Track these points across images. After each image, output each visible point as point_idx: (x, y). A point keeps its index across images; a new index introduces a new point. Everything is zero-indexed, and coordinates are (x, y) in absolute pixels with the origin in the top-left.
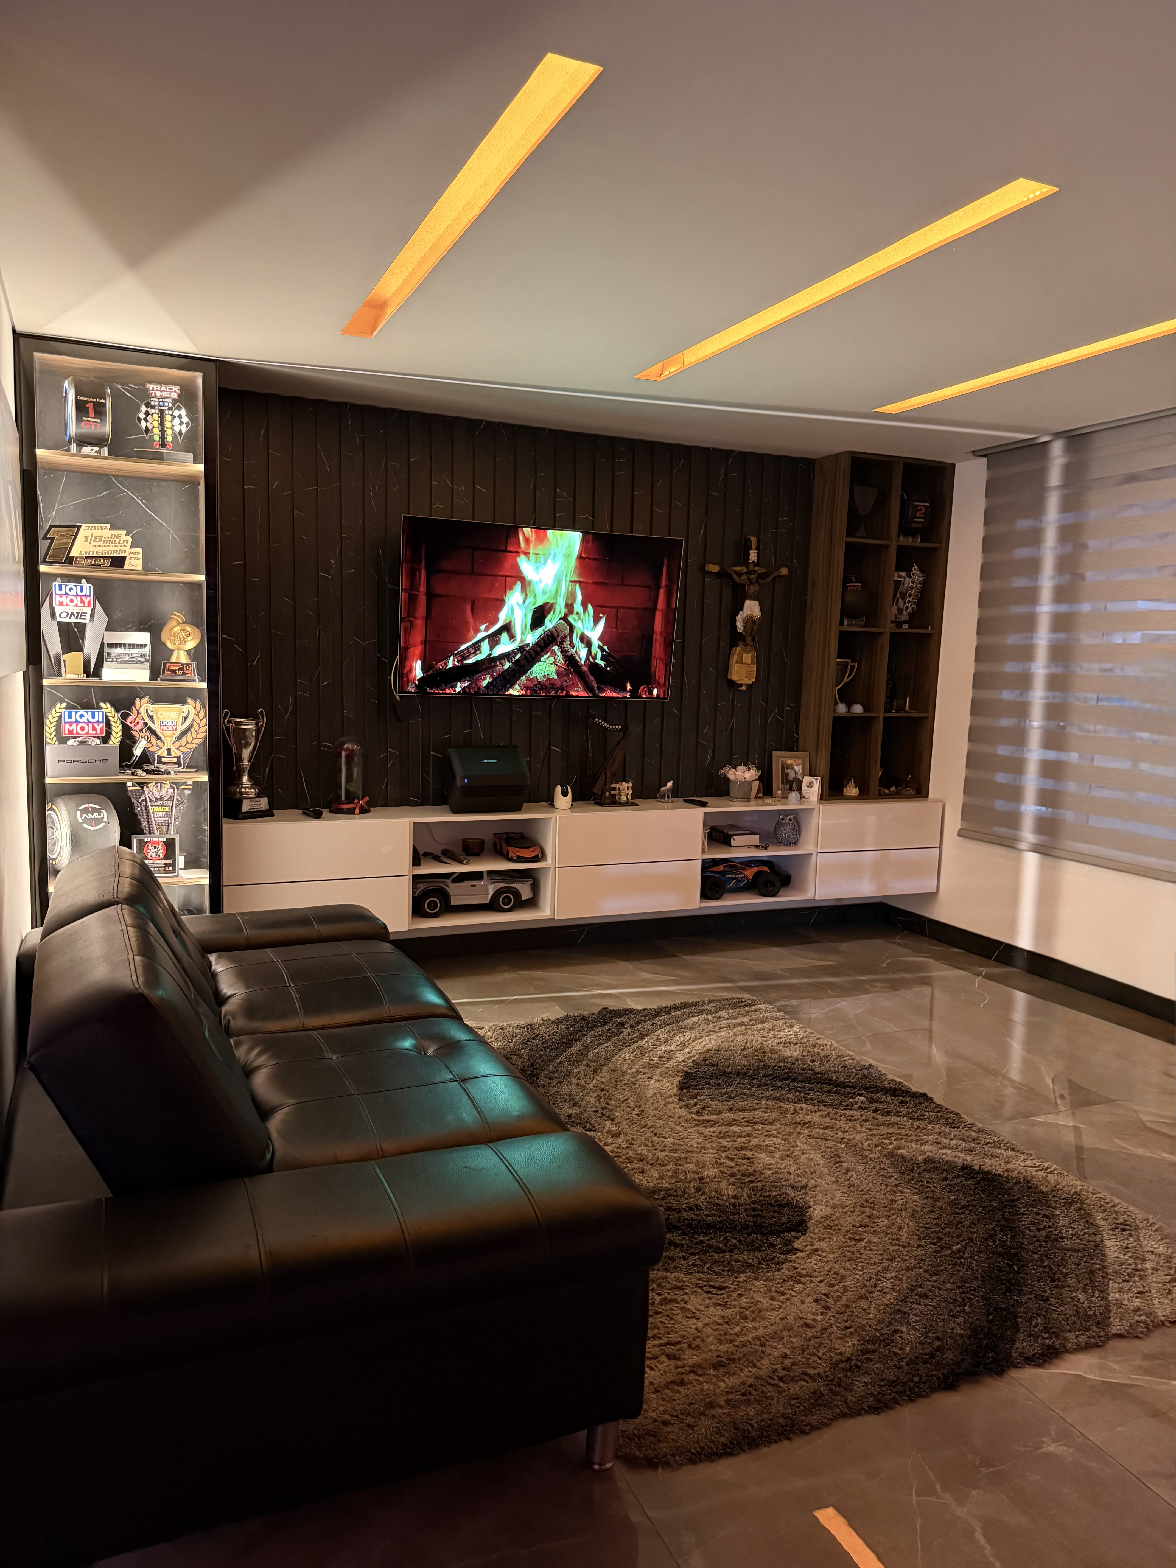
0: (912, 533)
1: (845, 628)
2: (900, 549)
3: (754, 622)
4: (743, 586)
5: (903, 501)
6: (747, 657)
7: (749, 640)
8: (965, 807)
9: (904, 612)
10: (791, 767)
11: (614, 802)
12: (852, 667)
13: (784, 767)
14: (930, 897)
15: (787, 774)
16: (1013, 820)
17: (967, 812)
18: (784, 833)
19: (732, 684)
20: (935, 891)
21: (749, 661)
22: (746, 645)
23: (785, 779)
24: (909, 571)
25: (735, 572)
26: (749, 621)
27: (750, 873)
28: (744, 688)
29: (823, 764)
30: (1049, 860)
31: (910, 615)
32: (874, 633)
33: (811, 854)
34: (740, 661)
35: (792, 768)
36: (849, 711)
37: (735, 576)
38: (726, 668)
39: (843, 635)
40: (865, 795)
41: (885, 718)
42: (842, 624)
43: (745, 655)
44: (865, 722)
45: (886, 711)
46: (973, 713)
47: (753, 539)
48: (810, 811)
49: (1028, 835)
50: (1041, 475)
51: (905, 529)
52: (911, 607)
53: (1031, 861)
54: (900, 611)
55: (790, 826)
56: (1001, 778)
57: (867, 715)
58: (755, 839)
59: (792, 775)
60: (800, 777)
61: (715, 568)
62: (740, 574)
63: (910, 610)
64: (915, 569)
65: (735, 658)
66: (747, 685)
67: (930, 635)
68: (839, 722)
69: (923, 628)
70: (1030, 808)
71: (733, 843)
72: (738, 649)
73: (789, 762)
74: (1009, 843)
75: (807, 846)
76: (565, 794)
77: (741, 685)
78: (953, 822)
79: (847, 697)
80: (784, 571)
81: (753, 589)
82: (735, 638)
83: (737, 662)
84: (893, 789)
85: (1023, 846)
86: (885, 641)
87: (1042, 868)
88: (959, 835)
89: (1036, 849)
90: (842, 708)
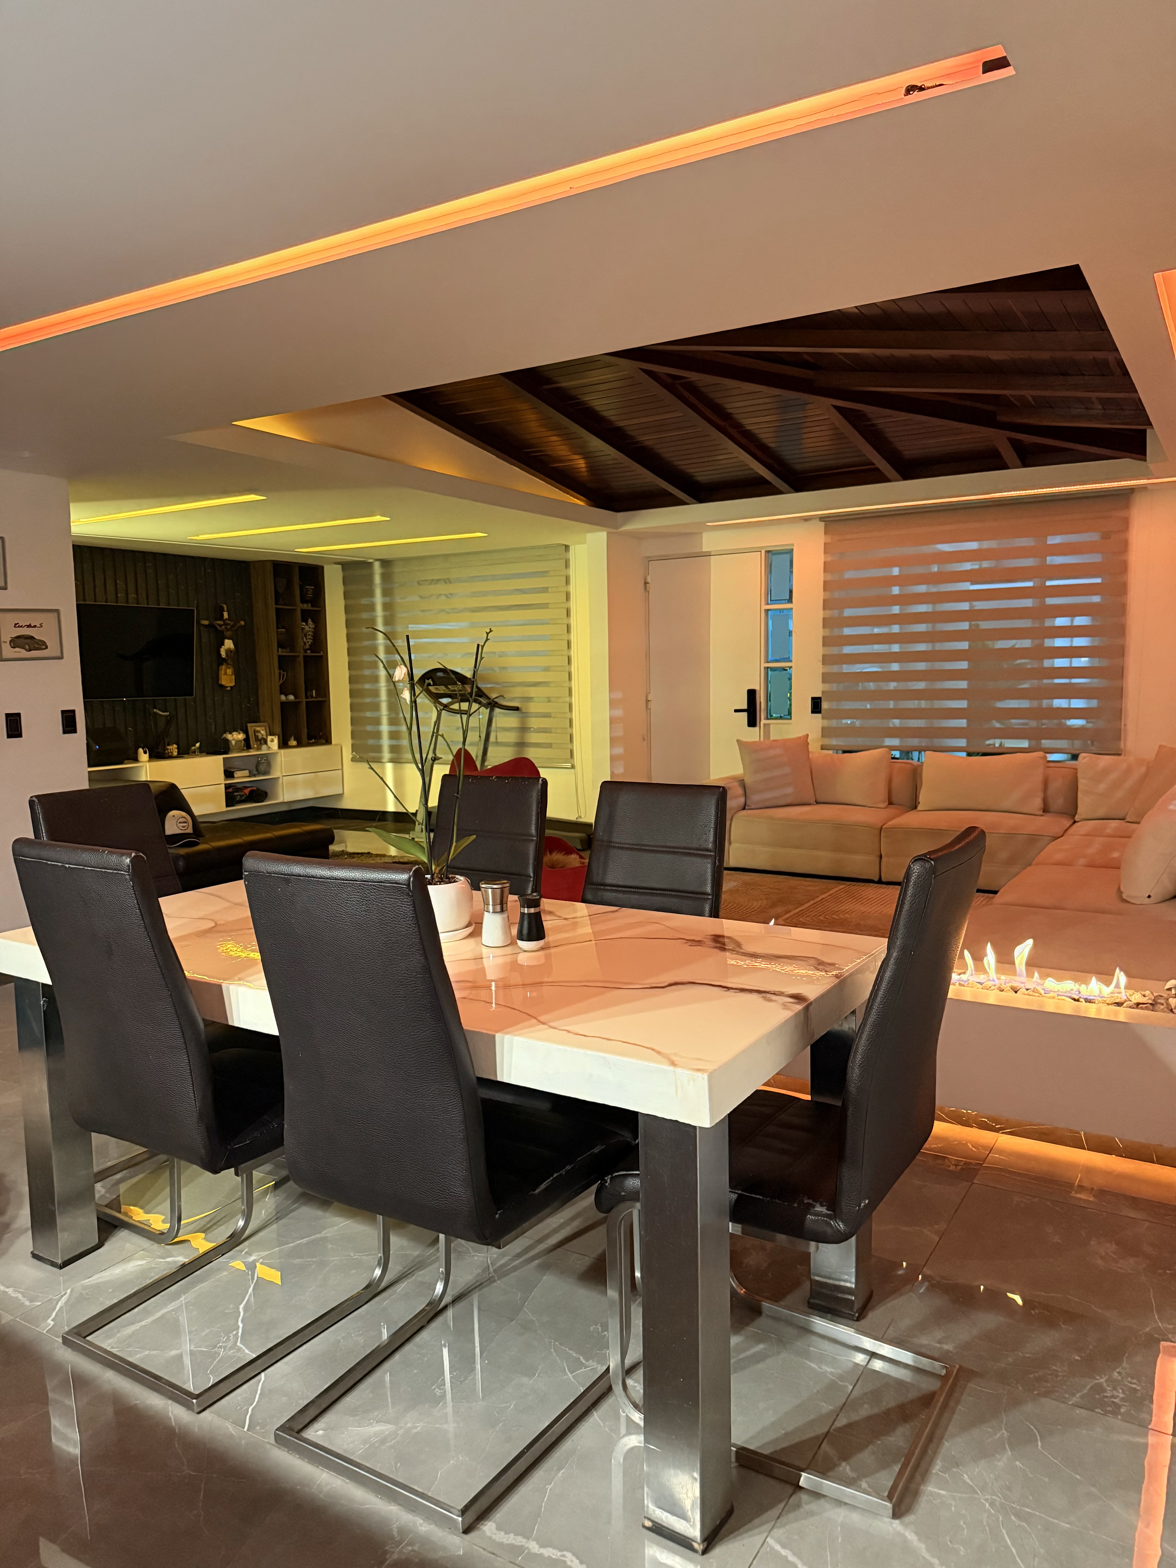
0: (307, 602)
1: (280, 653)
2: (303, 611)
3: (231, 652)
4: (222, 632)
5: (300, 586)
6: (229, 671)
7: (229, 661)
8: (353, 745)
9: (307, 644)
10: (258, 732)
11: (170, 757)
12: (283, 675)
13: (255, 732)
14: (340, 796)
15: (258, 736)
16: (378, 749)
17: (354, 748)
18: (262, 768)
19: (222, 686)
20: (342, 792)
21: (230, 673)
22: (228, 664)
23: (257, 739)
24: (307, 622)
25: (218, 624)
26: (228, 651)
27: (247, 791)
28: (229, 688)
29: (278, 728)
30: (399, 765)
31: (310, 645)
32: (293, 656)
33: (279, 778)
34: (226, 674)
35: (260, 732)
36: (287, 699)
37: (218, 627)
38: (217, 677)
39: (279, 657)
40: (300, 745)
41: (306, 702)
42: (278, 651)
43: (228, 670)
44: (295, 705)
45: (307, 697)
46: (351, 696)
47: (225, 606)
48: (275, 754)
49: (386, 755)
50: (370, 579)
51: (303, 601)
52: (310, 641)
53: (389, 767)
54: (305, 643)
55: (265, 764)
56: (369, 728)
57: (297, 700)
58: (246, 773)
59: (260, 736)
60: (265, 737)
61: (206, 622)
62: (221, 626)
63: (310, 643)
64: (310, 621)
65: (223, 672)
66: (231, 687)
67: (321, 656)
68: (283, 704)
69: (317, 653)
70: (386, 742)
71: (236, 775)
72: (224, 667)
73: (258, 729)
74: (379, 760)
75: (276, 773)
76: (145, 753)
77: (227, 687)
78: (347, 754)
79: (283, 691)
80: (242, 623)
81: (228, 633)
82: (221, 661)
83: (224, 674)
84: (313, 740)
85: (384, 760)
86: (301, 659)
87: (395, 770)
88: (352, 761)
89: (391, 761)
90: (283, 698)
